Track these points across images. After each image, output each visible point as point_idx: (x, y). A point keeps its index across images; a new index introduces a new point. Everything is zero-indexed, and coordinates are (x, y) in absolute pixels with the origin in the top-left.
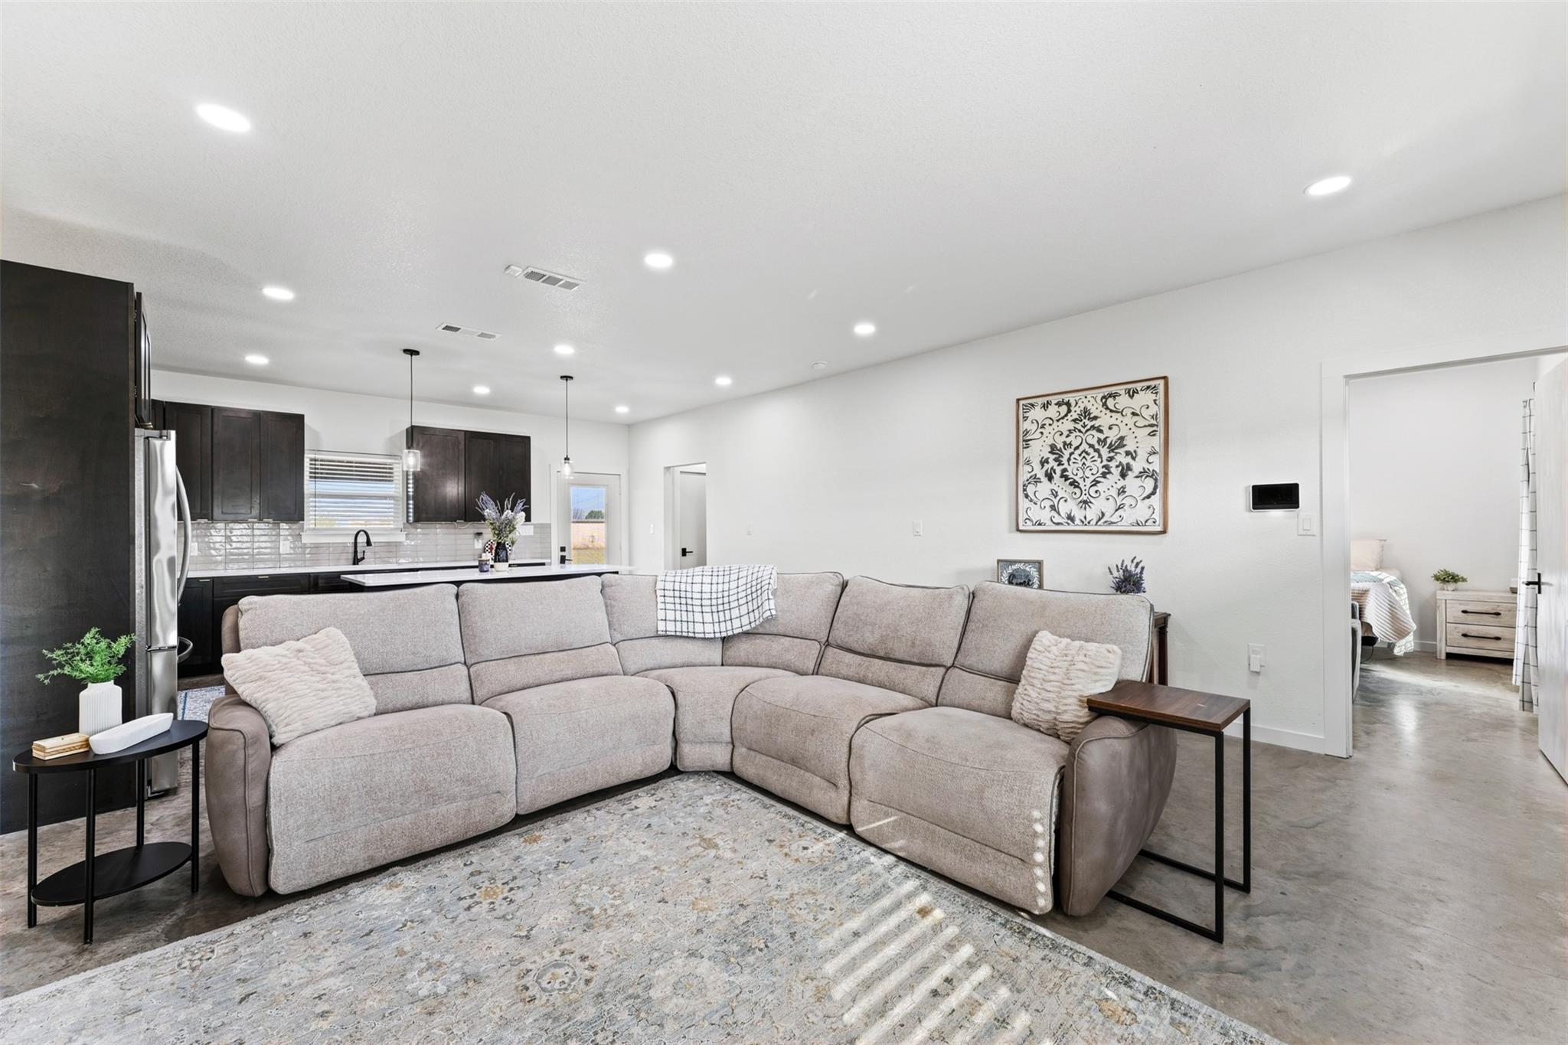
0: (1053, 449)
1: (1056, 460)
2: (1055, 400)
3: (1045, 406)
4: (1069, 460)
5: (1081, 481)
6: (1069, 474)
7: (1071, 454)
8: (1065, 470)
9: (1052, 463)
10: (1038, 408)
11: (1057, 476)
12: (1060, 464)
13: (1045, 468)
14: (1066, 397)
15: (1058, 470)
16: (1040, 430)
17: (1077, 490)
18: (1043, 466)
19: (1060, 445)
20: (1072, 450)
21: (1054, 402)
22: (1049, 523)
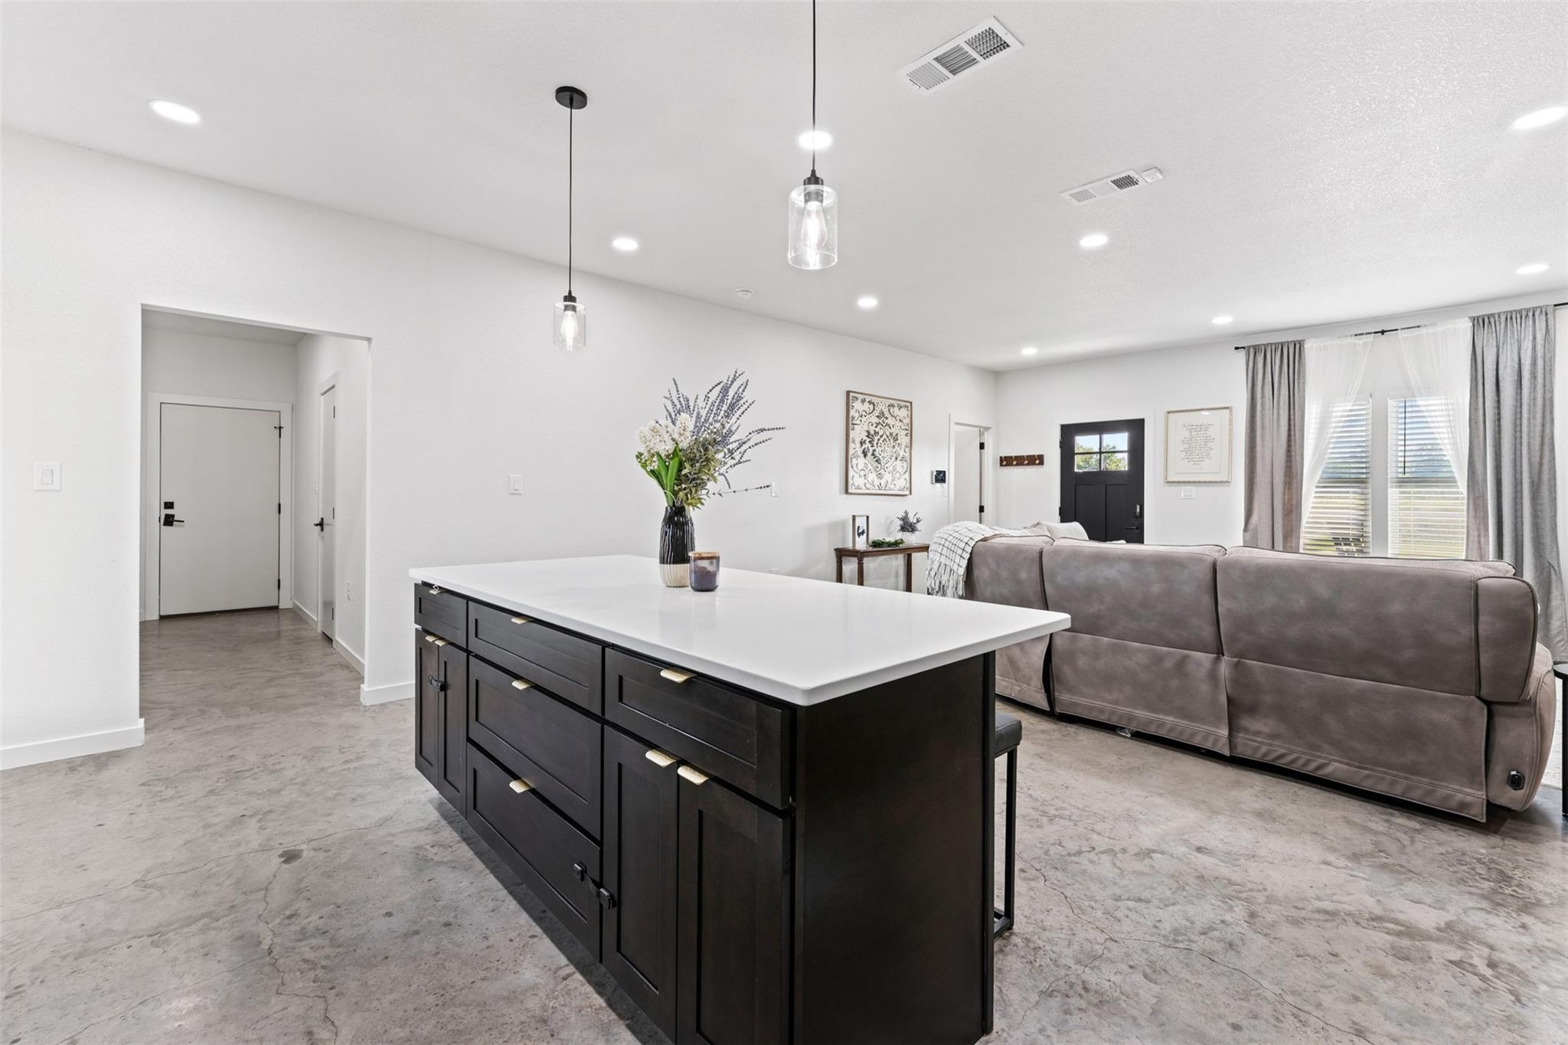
0: (869, 435)
1: (870, 442)
2: (868, 399)
3: (863, 401)
4: (877, 444)
5: (882, 459)
6: (876, 453)
7: (879, 440)
8: (874, 450)
9: (868, 445)
10: (859, 401)
11: (869, 454)
12: (872, 446)
13: (863, 447)
14: (874, 400)
15: (871, 449)
16: (860, 418)
17: (879, 465)
18: (862, 445)
19: (872, 433)
20: (879, 437)
21: (868, 400)
22: (864, 488)
